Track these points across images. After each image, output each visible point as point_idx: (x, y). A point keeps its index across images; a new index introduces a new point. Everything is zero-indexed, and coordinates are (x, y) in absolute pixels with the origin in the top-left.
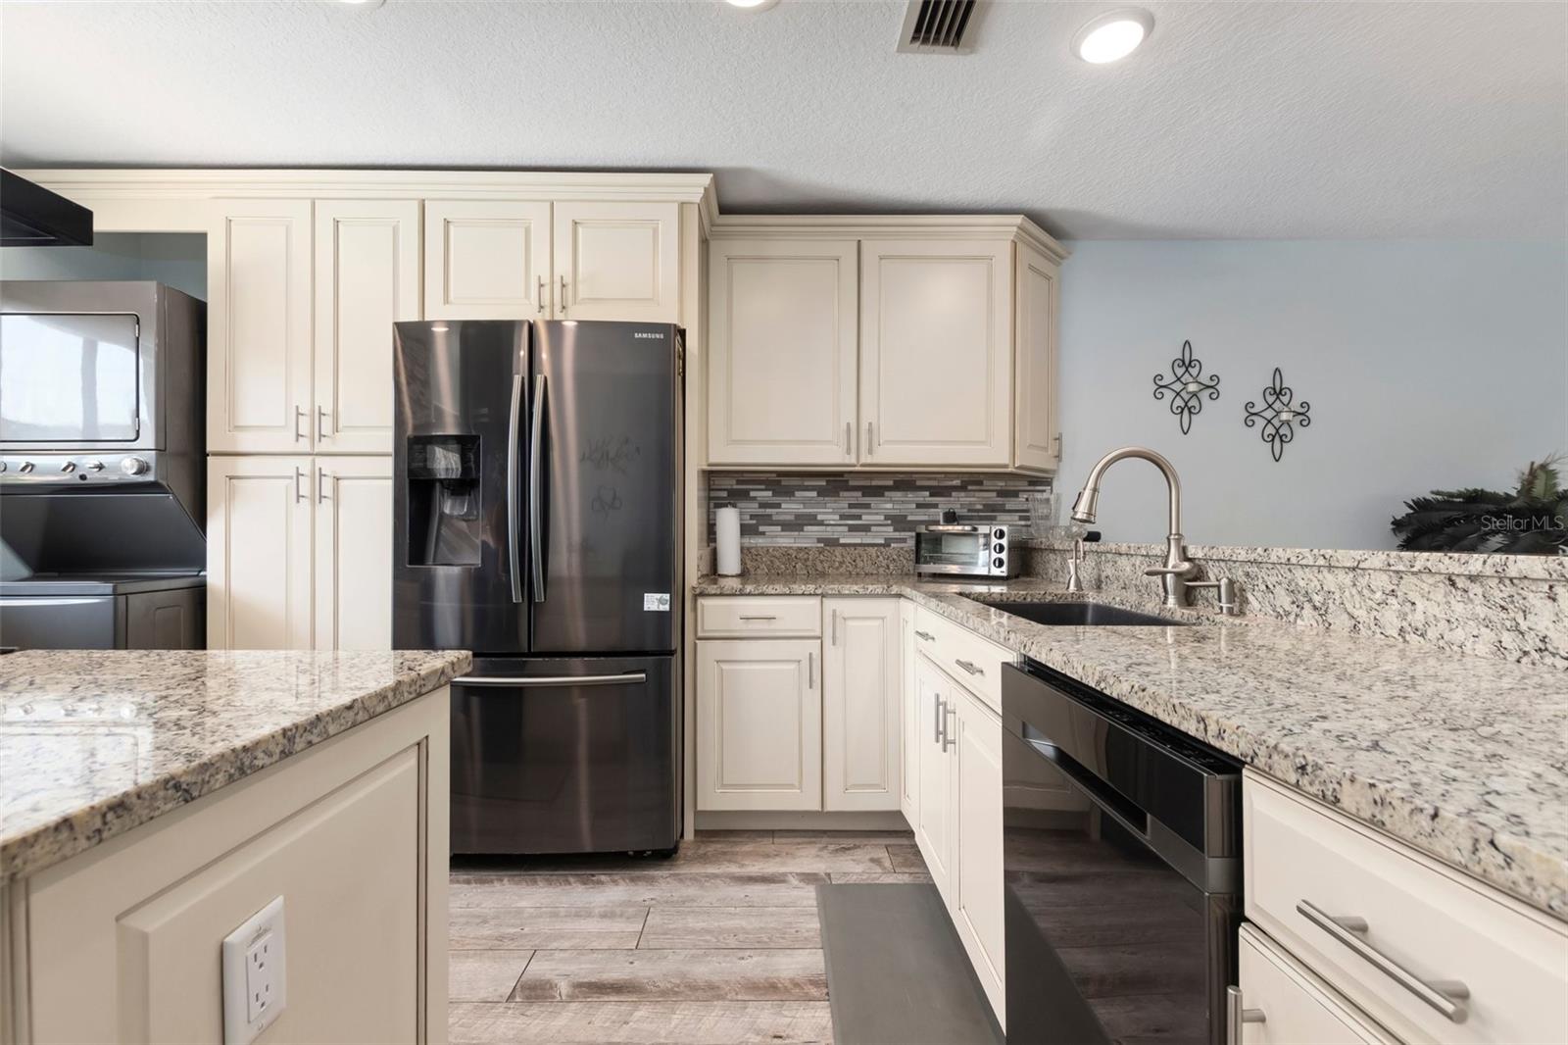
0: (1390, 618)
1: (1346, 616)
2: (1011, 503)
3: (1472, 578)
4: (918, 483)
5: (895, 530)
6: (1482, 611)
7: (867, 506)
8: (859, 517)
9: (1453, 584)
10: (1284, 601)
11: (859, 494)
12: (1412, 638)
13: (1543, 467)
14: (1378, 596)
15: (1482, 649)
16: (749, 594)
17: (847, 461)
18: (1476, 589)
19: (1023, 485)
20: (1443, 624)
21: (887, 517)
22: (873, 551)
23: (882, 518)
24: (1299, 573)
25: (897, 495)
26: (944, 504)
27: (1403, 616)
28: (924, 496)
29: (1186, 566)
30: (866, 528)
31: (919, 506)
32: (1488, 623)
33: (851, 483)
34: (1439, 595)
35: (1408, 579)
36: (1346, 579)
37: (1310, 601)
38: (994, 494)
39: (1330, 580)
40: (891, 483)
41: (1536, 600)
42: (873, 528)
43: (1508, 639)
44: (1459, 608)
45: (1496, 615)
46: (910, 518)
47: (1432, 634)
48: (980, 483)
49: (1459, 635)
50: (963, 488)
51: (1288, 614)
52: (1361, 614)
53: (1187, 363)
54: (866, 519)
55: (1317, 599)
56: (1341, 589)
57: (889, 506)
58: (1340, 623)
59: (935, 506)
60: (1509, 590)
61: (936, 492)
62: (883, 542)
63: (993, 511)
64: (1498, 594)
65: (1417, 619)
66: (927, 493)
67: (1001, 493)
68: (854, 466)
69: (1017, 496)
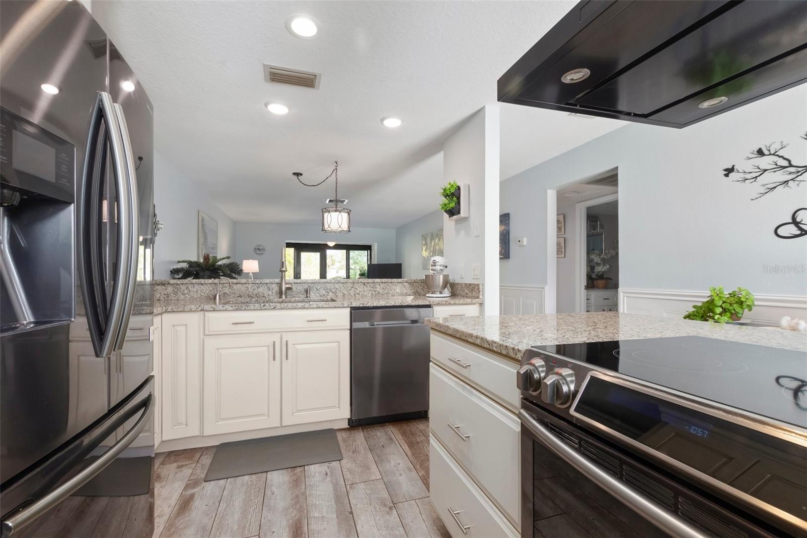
0: (352, 293)
1: (341, 293)
3: (368, 283)
6: (369, 289)
9: (364, 284)
10: (323, 292)
12: (357, 295)
14: (349, 288)
15: (370, 295)
20: (363, 292)
24: (328, 285)
27: (355, 292)
32: (370, 291)
34: (362, 287)
35: (356, 284)
36: (342, 285)
37: (331, 291)
39: (337, 286)
41: (377, 286)
43: (373, 292)
44: (365, 288)
45: (371, 289)
47: (361, 294)
49: (366, 293)
51: (324, 295)
52: (345, 292)
55: (333, 290)
56: (340, 288)
60: (374, 284)
64: (372, 285)
65: (358, 292)
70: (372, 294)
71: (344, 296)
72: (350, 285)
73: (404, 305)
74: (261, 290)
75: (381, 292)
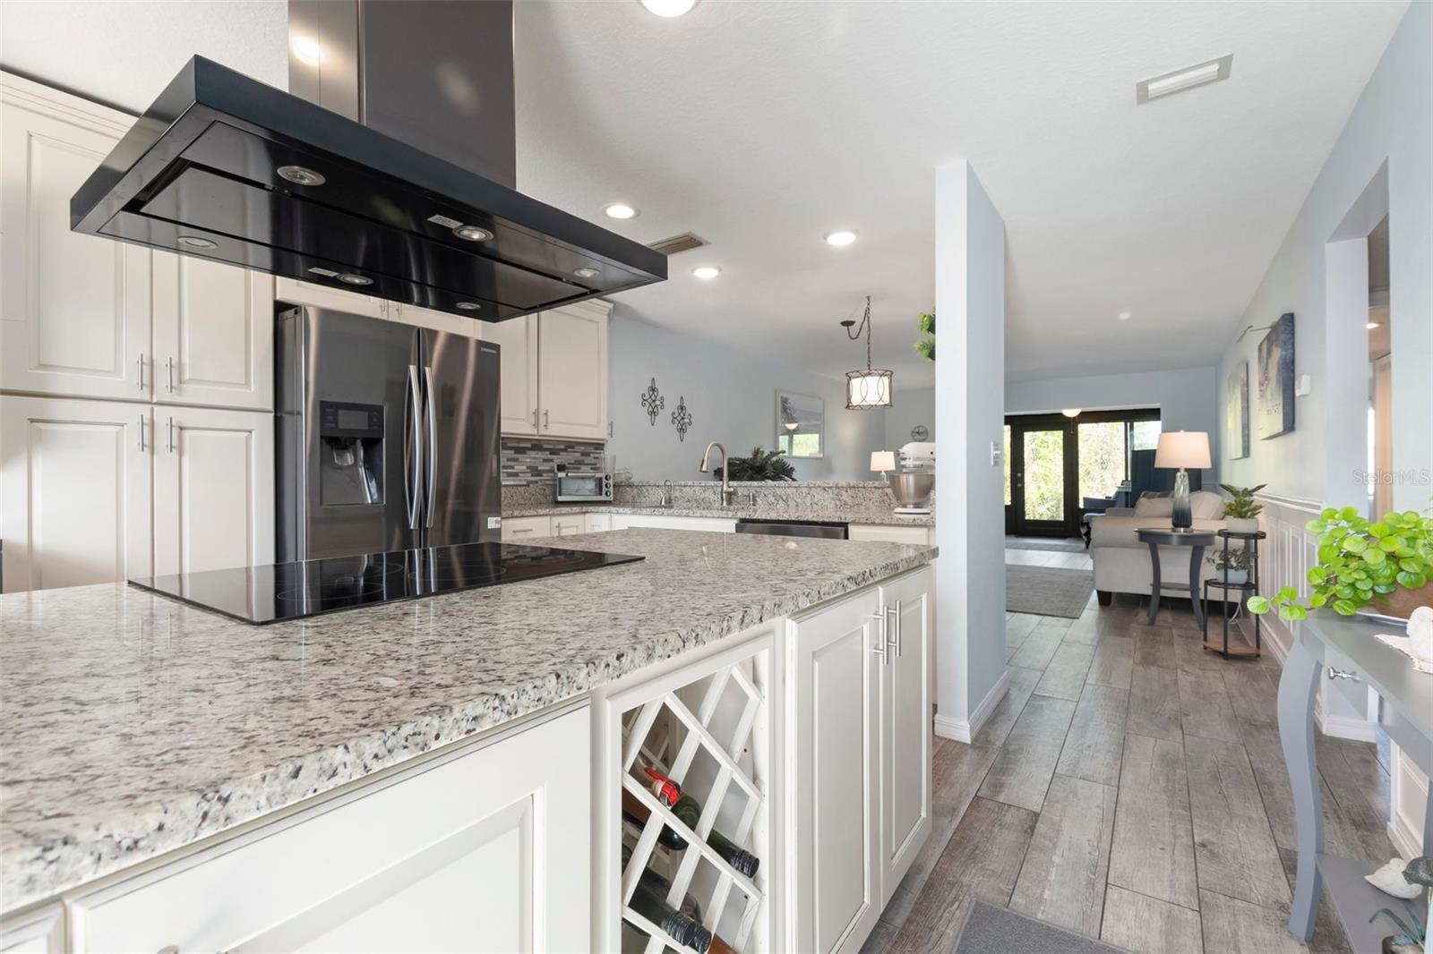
0: (808, 501)
1: (794, 502)
2: (587, 460)
3: (829, 488)
4: (545, 446)
5: (532, 476)
6: (832, 496)
7: (517, 460)
8: (512, 467)
9: (824, 489)
10: (772, 499)
11: (512, 452)
12: (814, 506)
13: (758, 449)
14: (805, 495)
15: (832, 506)
16: (516, 517)
17: (533, 433)
18: (830, 490)
19: (591, 449)
20: (822, 501)
21: (528, 468)
22: (522, 489)
23: (525, 468)
24: (777, 490)
25: (533, 454)
26: (558, 460)
27: (811, 500)
28: (546, 455)
29: (732, 490)
30: (516, 475)
31: (545, 460)
32: (833, 499)
33: (509, 445)
34: (821, 493)
35: (813, 489)
36: (794, 490)
37: (782, 498)
38: (579, 454)
39: (789, 491)
40: (529, 445)
41: (844, 493)
42: (521, 475)
43: (838, 503)
44: (826, 495)
45: (835, 496)
46: (540, 468)
47: (819, 504)
48: (573, 447)
49: (826, 503)
50: (565, 450)
51: (773, 504)
52: (799, 501)
53: (653, 389)
54: (518, 468)
55: (784, 497)
56: (793, 494)
57: (529, 460)
58: (792, 503)
59: (552, 461)
60: (838, 490)
61: (553, 452)
62: (525, 483)
63: (580, 464)
64: (836, 491)
65: (816, 500)
66: (548, 453)
67: (584, 454)
68: (534, 435)
69: (589, 456)
70: (836, 505)
71: (797, 505)
72: (805, 490)
73: (802, 519)
74: (707, 494)
75: (849, 501)
